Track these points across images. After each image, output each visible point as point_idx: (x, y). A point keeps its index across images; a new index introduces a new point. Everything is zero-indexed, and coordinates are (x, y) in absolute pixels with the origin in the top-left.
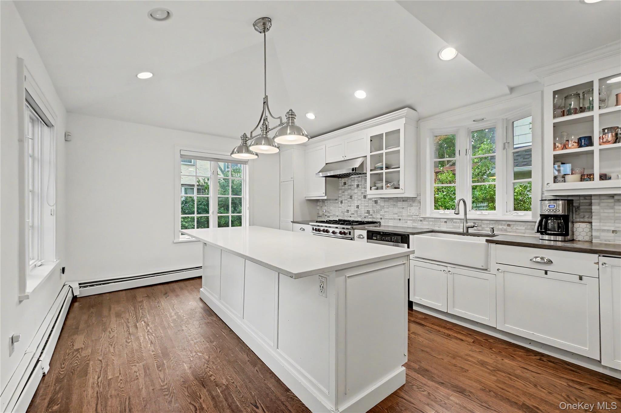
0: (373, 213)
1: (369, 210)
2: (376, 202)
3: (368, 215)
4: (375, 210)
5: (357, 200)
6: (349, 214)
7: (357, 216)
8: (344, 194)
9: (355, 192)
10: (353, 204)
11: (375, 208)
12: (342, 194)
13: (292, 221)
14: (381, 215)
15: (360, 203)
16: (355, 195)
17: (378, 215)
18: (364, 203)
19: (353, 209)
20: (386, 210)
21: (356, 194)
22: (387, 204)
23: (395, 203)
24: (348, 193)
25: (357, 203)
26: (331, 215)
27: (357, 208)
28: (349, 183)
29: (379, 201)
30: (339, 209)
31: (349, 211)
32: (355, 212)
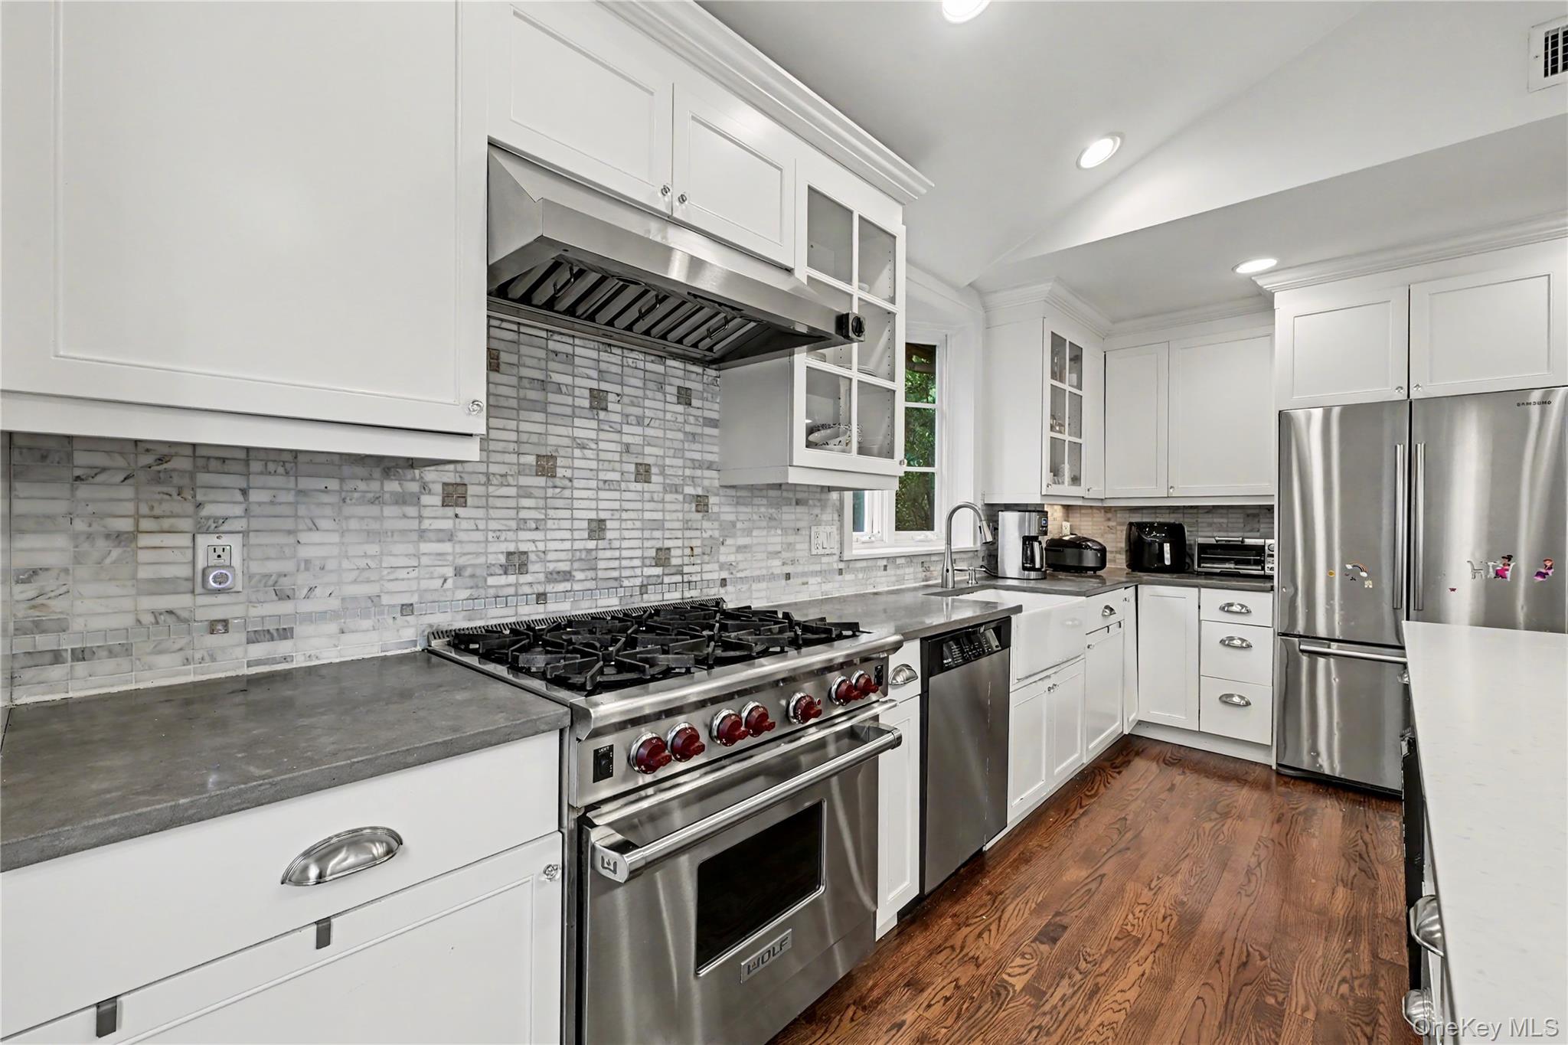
0: (686, 560)
1: (668, 544)
2: (701, 503)
3: (658, 571)
4: (699, 543)
5: (593, 484)
6: (535, 575)
9: (578, 433)
10: (567, 514)
11: (698, 533)
14: (722, 566)
15: (616, 505)
16: (577, 453)
18: (639, 505)
19: (557, 543)
20: (742, 541)
21: (583, 447)
22: (744, 512)
23: (774, 511)
24: (513, 436)
25: (593, 504)
26: (306, 607)
27: (590, 538)
28: (524, 366)
29: (712, 500)
30: (425, 547)
31: (532, 557)
32: (580, 559)
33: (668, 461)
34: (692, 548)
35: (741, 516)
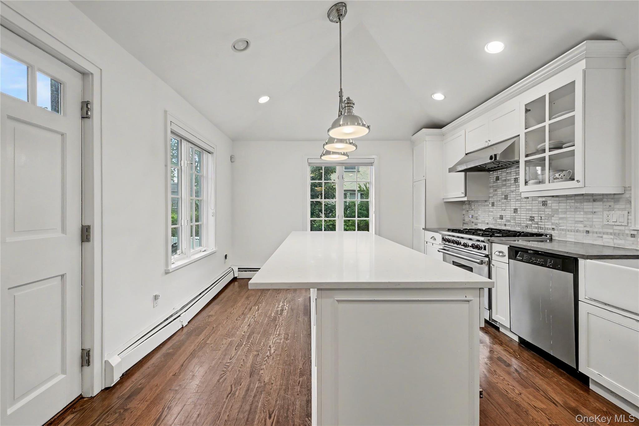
1: (533, 215)
3: (530, 222)
4: (544, 215)
5: (515, 200)
6: (504, 221)
7: (514, 224)
8: (496, 193)
9: (512, 189)
10: (510, 207)
11: (543, 213)
12: (494, 193)
13: (424, 228)
14: (552, 224)
15: (520, 205)
16: (512, 194)
17: (548, 223)
18: (525, 205)
19: (508, 214)
20: (561, 216)
21: (513, 192)
22: (563, 205)
23: (579, 205)
24: (501, 192)
25: (515, 205)
26: (479, 220)
27: (514, 213)
28: (503, 177)
29: (549, 201)
30: (490, 213)
31: (504, 216)
32: (512, 218)
34: (541, 217)
35: (561, 207)
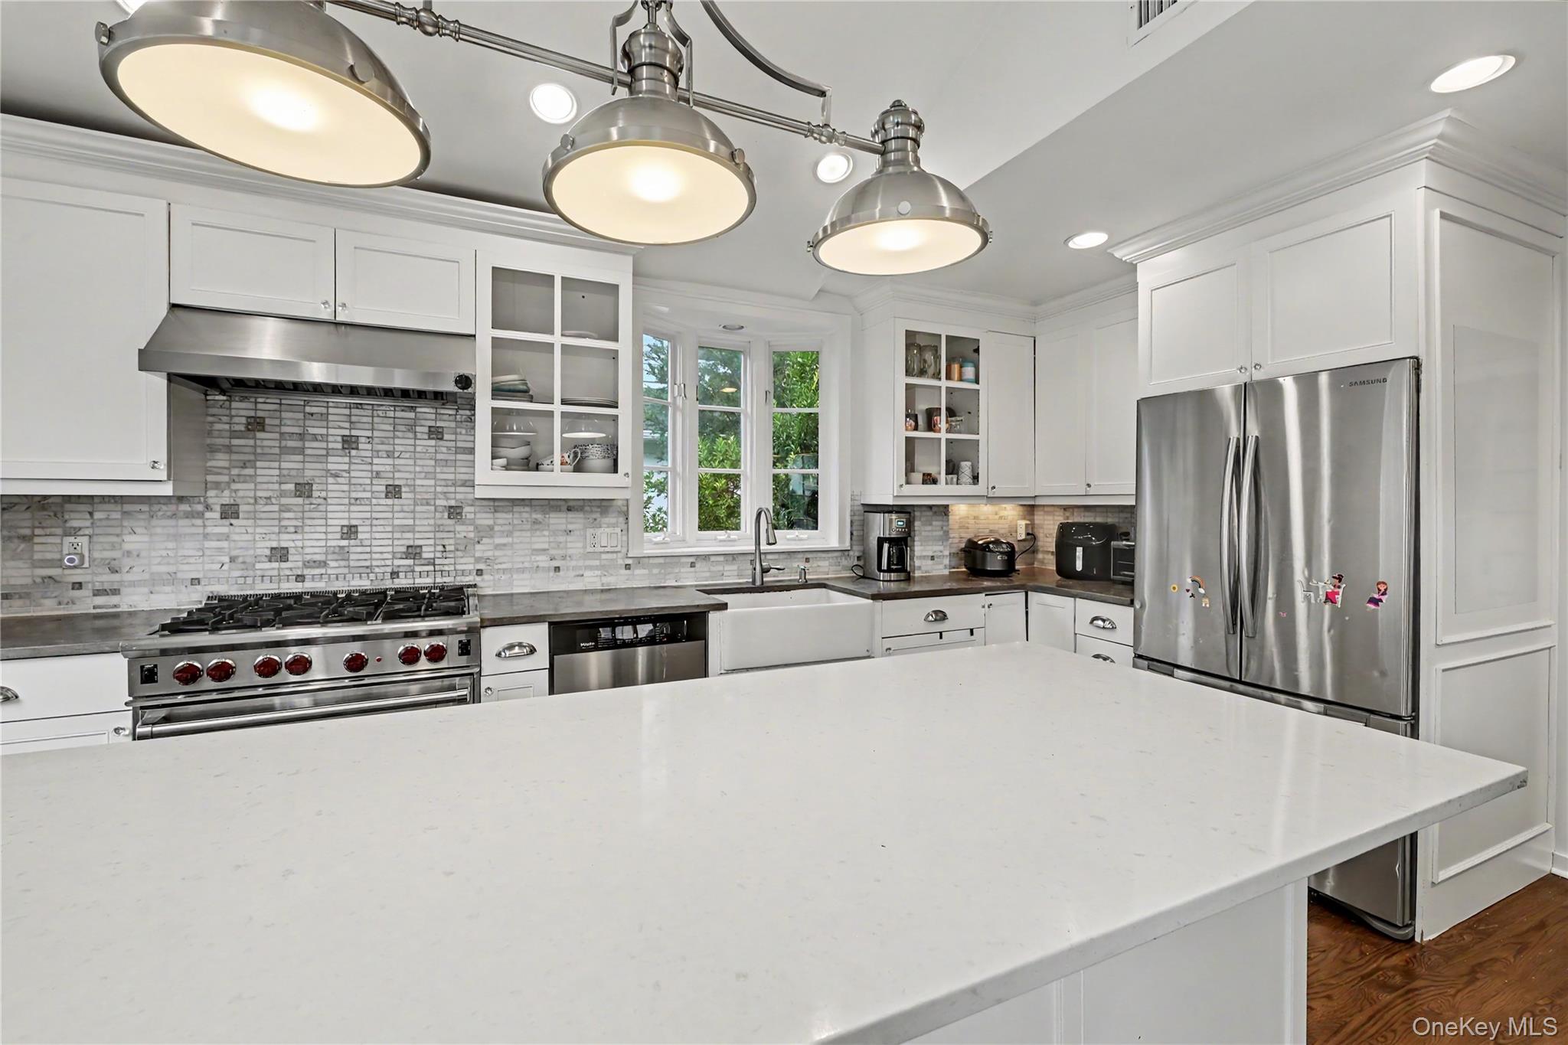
0: (439, 555)
1: (419, 542)
2: (454, 512)
3: (410, 562)
4: (452, 541)
5: (345, 502)
6: (294, 563)
7: (346, 571)
8: (249, 471)
9: (330, 466)
10: (322, 522)
11: (451, 535)
12: (235, 472)
14: (478, 560)
15: (368, 515)
16: (331, 480)
17: (463, 560)
18: (389, 515)
19: (314, 542)
20: (498, 541)
21: (336, 476)
22: (503, 517)
23: (539, 516)
24: (277, 472)
25: (346, 515)
26: (128, 577)
27: (342, 538)
28: (284, 425)
29: (467, 509)
30: (207, 544)
31: (291, 551)
32: (334, 553)
33: (418, 482)
34: (444, 546)
35: (500, 521)
